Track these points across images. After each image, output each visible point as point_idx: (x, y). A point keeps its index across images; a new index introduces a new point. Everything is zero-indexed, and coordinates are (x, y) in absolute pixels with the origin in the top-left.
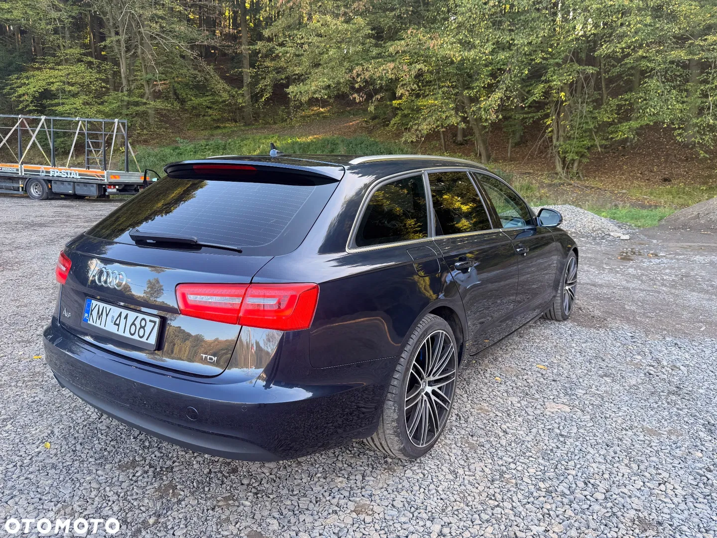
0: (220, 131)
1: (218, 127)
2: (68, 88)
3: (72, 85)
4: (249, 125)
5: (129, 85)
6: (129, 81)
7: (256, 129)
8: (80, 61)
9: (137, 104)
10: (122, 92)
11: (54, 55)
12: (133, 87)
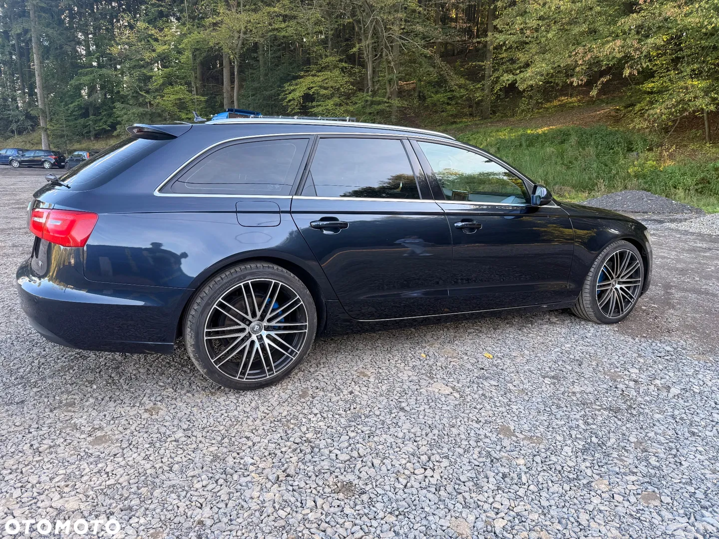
0: (454, 126)
1: (455, 122)
2: (323, 92)
3: (326, 88)
4: (485, 119)
5: (373, 86)
6: (373, 82)
7: (491, 123)
8: (335, 67)
9: (379, 103)
10: (368, 92)
11: (316, 64)
12: (376, 88)
